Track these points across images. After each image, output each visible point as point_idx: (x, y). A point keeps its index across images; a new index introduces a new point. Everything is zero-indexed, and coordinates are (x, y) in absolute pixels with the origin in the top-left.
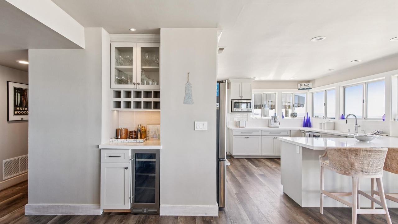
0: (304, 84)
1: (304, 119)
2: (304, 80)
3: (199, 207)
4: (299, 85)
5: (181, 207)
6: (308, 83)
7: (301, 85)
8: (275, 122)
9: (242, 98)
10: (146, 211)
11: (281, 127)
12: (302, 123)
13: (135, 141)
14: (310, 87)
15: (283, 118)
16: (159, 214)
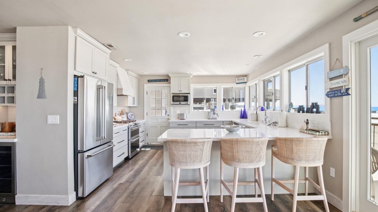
0: (240, 78)
1: (241, 111)
2: (240, 75)
3: (51, 197)
4: (237, 79)
5: (35, 196)
6: (244, 78)
7: (238, 80)
8: (214, 114)
9: (181, 92)
10: (5, 200)
11: (219, 119)
12: (239, 115)
13: (7, 134)
14: (245, 81)
15: (223, 110)
16: (15, 203)
